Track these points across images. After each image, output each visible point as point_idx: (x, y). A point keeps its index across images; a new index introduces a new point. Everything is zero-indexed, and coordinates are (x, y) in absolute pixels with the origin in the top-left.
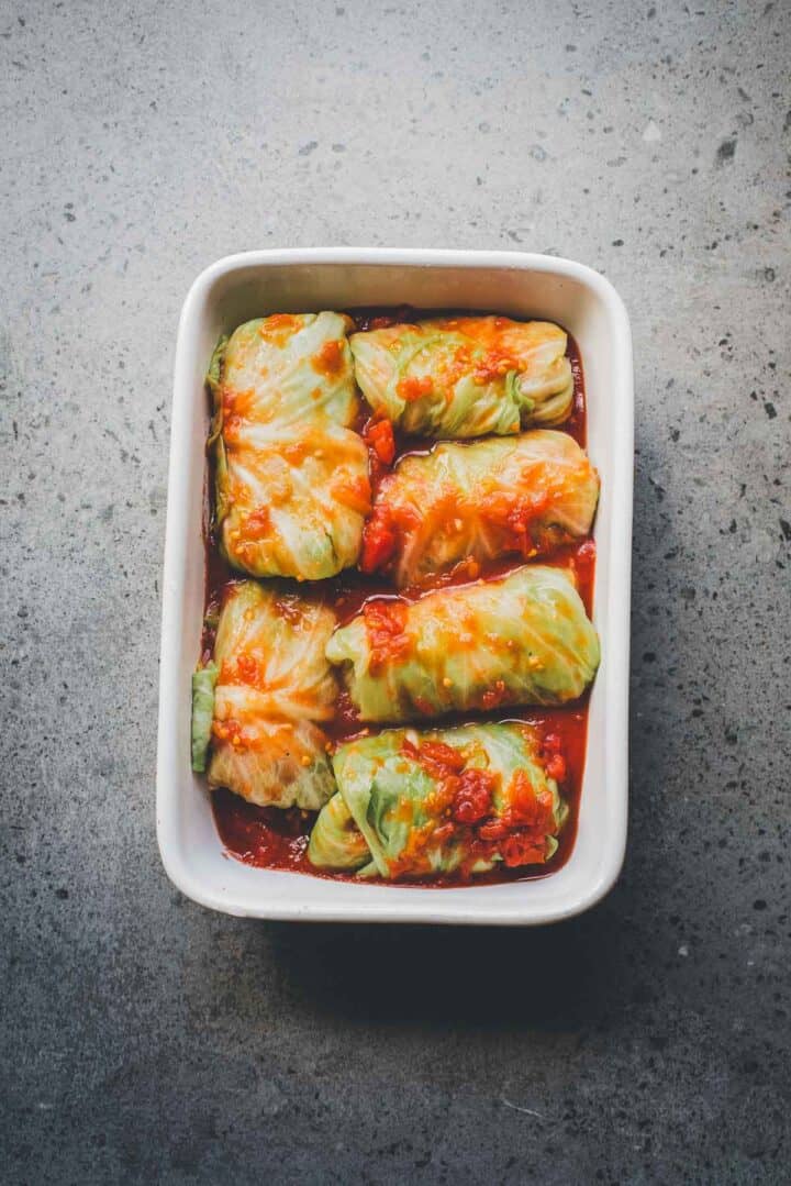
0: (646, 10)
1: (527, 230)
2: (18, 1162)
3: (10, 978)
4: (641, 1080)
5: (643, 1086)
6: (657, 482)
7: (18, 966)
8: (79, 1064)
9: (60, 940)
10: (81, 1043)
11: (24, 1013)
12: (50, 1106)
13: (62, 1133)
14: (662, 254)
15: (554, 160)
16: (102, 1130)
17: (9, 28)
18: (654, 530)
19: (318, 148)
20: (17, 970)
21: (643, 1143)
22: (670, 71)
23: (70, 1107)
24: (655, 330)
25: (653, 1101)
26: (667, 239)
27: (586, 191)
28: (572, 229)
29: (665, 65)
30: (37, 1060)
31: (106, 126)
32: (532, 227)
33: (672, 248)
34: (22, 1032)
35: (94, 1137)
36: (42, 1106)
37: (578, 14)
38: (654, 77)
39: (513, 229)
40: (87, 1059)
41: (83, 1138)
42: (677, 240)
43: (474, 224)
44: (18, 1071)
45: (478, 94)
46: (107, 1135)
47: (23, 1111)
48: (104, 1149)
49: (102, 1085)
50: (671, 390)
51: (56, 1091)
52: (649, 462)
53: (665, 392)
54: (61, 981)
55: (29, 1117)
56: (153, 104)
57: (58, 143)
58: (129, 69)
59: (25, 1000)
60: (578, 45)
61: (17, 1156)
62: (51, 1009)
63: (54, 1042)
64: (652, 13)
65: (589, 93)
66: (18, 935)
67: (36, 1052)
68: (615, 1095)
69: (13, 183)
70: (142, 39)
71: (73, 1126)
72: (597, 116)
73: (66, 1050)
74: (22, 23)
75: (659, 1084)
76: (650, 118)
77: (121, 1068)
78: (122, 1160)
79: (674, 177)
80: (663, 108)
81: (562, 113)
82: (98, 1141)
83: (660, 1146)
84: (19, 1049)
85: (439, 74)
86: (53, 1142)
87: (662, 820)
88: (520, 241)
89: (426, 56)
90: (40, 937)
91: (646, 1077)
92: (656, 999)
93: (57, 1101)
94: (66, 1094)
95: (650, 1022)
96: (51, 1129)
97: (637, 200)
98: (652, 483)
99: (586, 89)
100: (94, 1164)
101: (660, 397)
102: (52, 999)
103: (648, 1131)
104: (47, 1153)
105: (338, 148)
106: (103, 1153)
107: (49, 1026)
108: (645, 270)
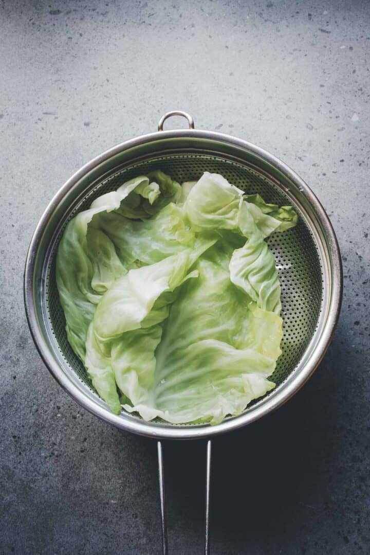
0: (352, 71)
1: (305, 156)
2: (103, 524)
3: (100, 450)
4: (355, 495)
5: (356, 497)
6: (359, 253)
7: (104, 445)
8: (128, 485)
9: (121, 435)
10: (128, 476)
11: (106, 464)
12: (116, 502)
13: (121, 513)
14: (360, 165)
15: (316, 129)
16: (137, 512)
17: (103, 83)
18: (358, 273)
19: (223, 127)
20: (103, 447)
21: (357, 520)
22: (362, 94)
23: (123, 502)
24: (358, 195)
25: (361, 503)
26: (362, 159)
27: (329, 141)
28: (324, 155)
29: (360, 92)
30: (111, 483)
31: (140, 119)
32: (308, 155)
33: (364, 162)
34: (105, 472)
35: (133, 515)
36: (112, 501)
37: (325, 73)
38: (356, 96)
39: (299, 156)
40: (131, 483)
41: (129, 515)
42: (366, 159)
43: (285, 154)
44: (103, 487)
45: (286, 104)
46: (138, 514)
47: (104, 504)
48: (137, 519)
49: (136, 493)
50: (364, 217)
51: (118, 496)
52: (356, 246)
53: (362, 218)
54: (121, 452)
55: (107, 506)
56: (158, 111)
57: (121, 126)
58: (149, 97)
59: (106, 459)
60: (325, 85)
61: (102, 522)
62: (116, 463)
63: (118, 476)
64: (354, 72)
65: (329, 103)
66: (104, 433)
67: (110, 480)
68: (345, 500)
69: (105, 141)
70: (154, 86)
71: (125, 510)
72: (333, 112)
73: (122, 479)
74: (108, 81)
75: (363, 496)
76: (354, 112)
77: (144, 487)
78: (144, 524)
79: (364, 135)
80: (359, 108)
81: (319, 111)
82: (134, 516)
83: (364, 521)
84: (104, 479)
85: (270, 97)
86: (117, 516)
87: (363, 388)
88: (303, 161)
89: (265, 91)
90: (113, 434)
91: (358, 493)
92: (361, 461)
93: (119, 499)
94: (122, 497)
95: (359, 470)
96: (116, 511)
97: (349, 144)
98: (357, 254)
99: (329, 101)
100: (133, 526)
101: (360, 221)
102: (117, 459)
103: (359, 515)
104: (114, 521)
105: (231, 126)
106: (137, 521)
107: (116, 469)
108: (353, 171)
